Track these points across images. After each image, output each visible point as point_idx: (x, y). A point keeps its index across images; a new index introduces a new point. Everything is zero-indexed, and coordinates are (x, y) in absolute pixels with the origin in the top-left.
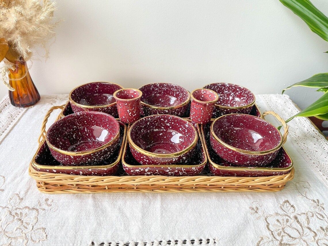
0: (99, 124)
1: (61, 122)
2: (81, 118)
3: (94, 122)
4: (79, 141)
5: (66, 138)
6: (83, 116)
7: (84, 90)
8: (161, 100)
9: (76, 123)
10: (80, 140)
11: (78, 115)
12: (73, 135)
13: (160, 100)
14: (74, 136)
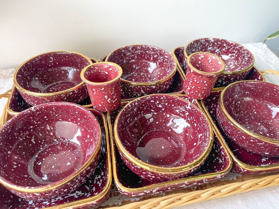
0: (66, 117)
1: (8, 127)
2: (38, 115)
3: (59, 116)
4: (41, 146)
5: (21, 146)
6: (41, 111)
7: (33, 67)
8: (136, 67)
9: (32, 122)
10: (43, 143)
11: (33, 112)
12: (31, 139)
13: (134, 66)
14: (33, 140)
